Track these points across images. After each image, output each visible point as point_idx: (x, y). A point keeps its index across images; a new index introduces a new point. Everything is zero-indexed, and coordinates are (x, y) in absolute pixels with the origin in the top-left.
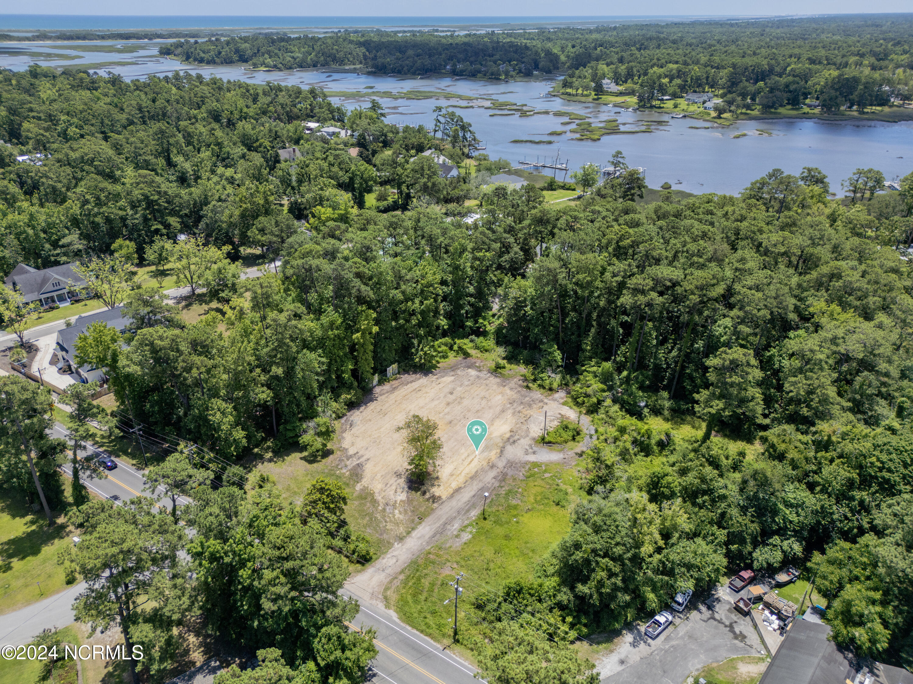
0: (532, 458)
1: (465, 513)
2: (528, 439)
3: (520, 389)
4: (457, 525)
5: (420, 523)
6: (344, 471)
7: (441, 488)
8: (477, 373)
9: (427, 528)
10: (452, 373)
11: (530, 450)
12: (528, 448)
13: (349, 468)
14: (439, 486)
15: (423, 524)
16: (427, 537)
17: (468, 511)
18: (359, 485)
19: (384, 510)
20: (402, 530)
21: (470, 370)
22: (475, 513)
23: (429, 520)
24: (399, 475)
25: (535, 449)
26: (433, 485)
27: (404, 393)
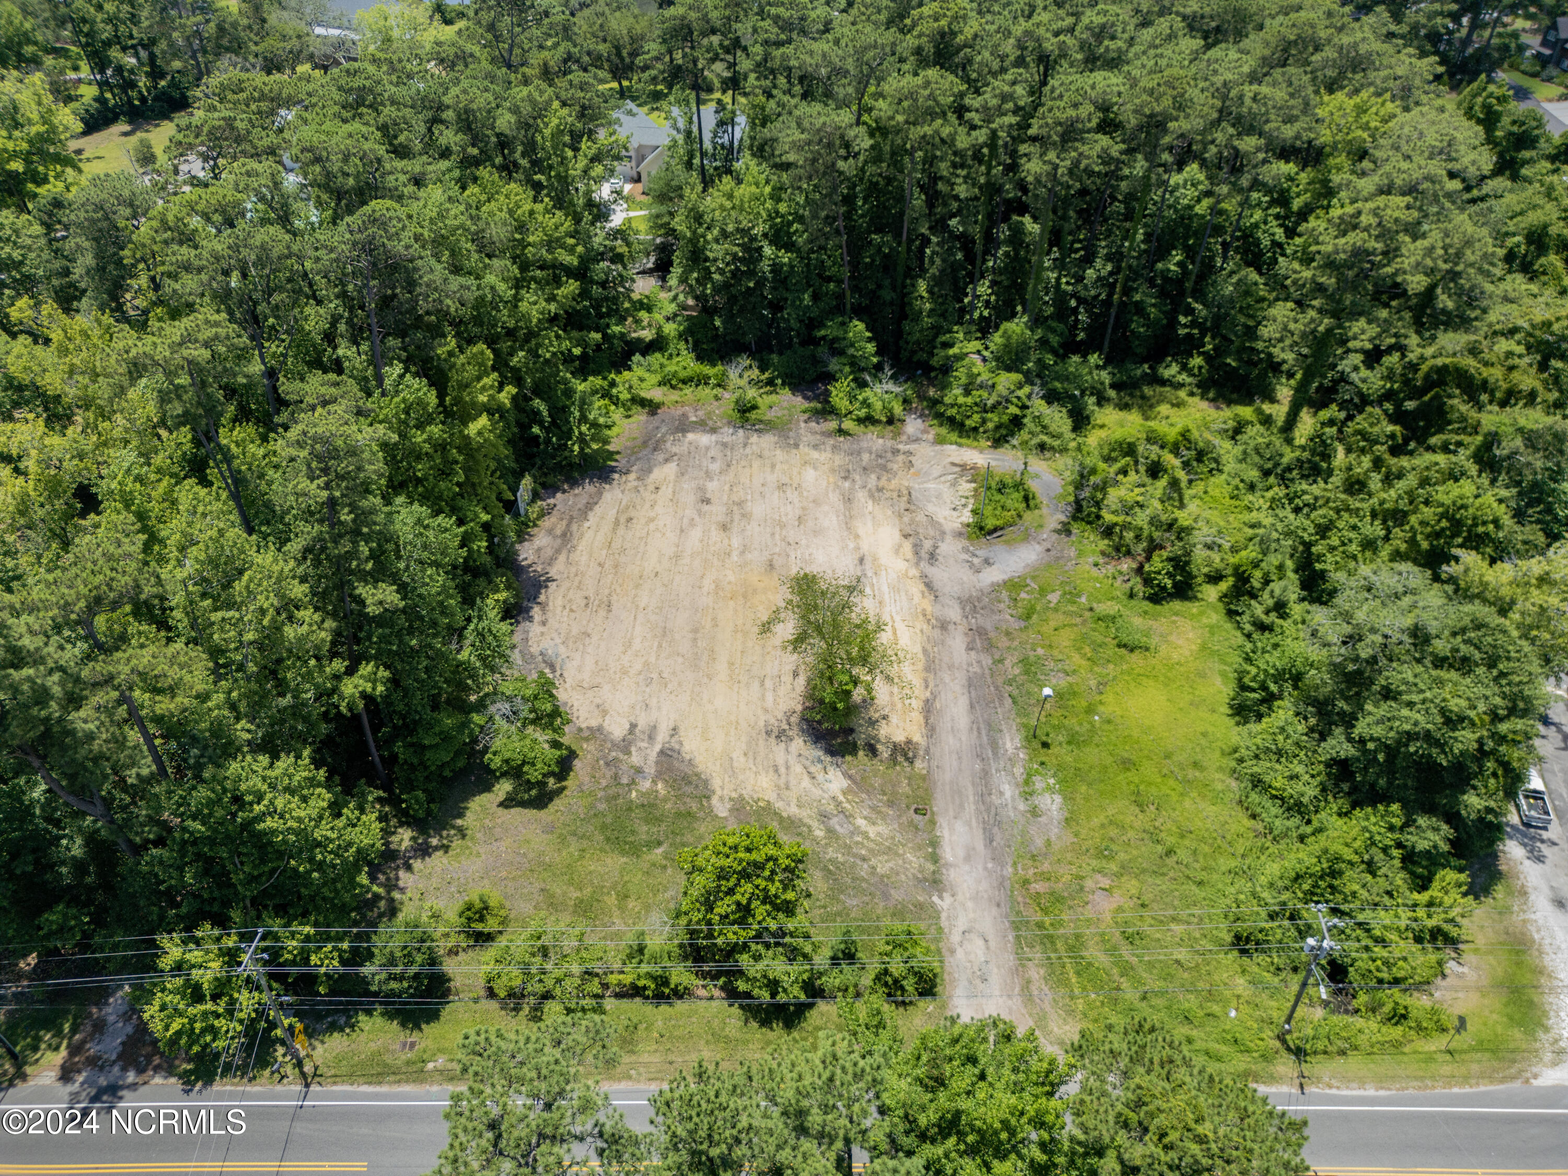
0: (993, 575)
1: (995, 753)
2: (949, 538)
3: (831, 441)
4: (1008, 791)
5: (933, 822)
6: (646, 785)
7: (894, 719)
8: (714, 437)
9: (959, 826)
10: (660, 457)
11: (976, 561)
12: (966, 557)
13: (650, 769)
14: (885, 717)
15: (942, 821)
16: (980, 845)
17: (994, 745)
18: (715, 801)
19: (830, 831)
20: (914, 860)
21: (690, 436)
22: (1011, 742)
23: (940, 804)
24: (781, 735)
25: (982, 553)
26: (873, 723)
27: (600, 537)
